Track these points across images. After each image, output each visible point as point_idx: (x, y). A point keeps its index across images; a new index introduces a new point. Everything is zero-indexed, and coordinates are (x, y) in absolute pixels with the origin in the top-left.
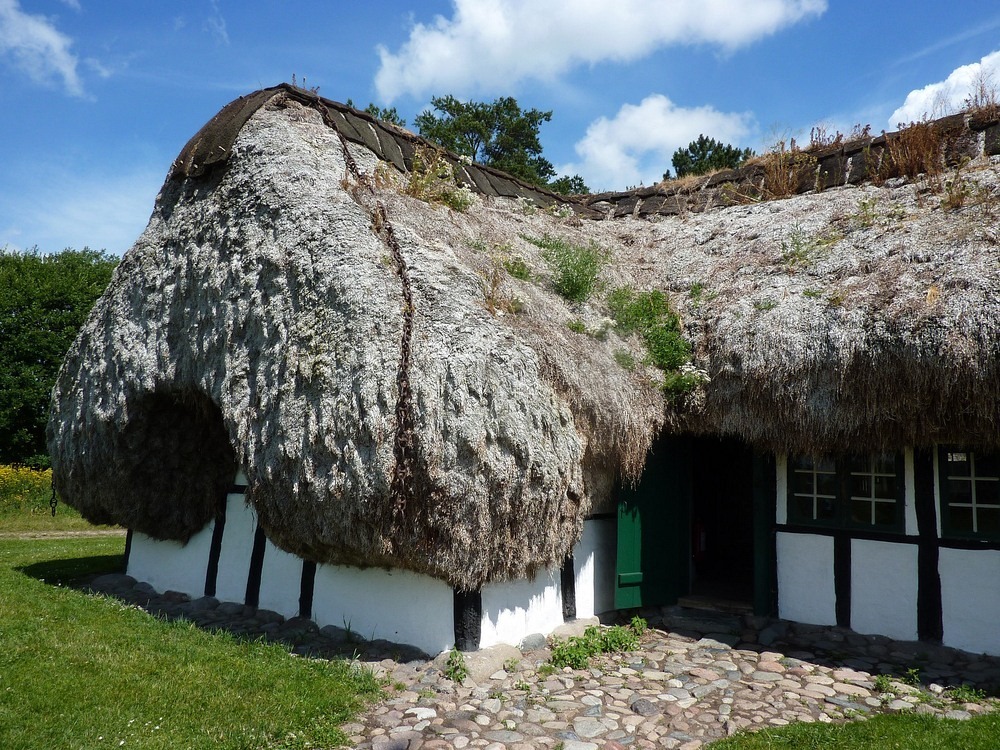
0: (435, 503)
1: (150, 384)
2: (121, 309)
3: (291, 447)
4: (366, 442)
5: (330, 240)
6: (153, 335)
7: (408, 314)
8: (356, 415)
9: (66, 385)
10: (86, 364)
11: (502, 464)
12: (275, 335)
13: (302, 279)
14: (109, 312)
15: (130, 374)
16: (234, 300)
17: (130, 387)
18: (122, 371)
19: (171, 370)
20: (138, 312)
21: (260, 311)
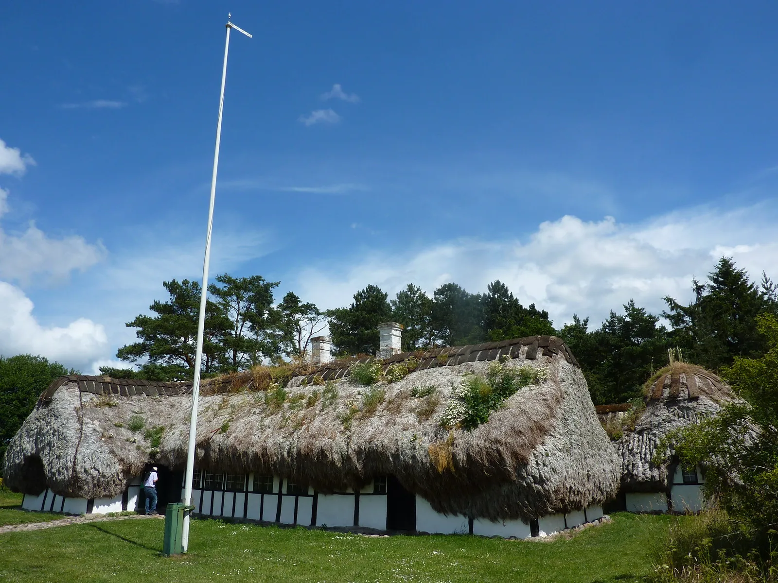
0: (79, 481)
1: (29, 454)
2: (24, 434)
3: (54, 470)
4: (67, 469)
5: (67, 425)
6: (31, 442)
7: (79, 442)
8: (66, 463)
9: (9, 452)
10: (14, 448)
11: (94, 473)
12: (54, 446)
13: (60, 434)
14: (21, 435)
15: (25, 451)
16: (48, 436)
17: (24, 455)
18: (23, 450)
19: (34, 451)
20: (28, 435)
21: (52, 440)
